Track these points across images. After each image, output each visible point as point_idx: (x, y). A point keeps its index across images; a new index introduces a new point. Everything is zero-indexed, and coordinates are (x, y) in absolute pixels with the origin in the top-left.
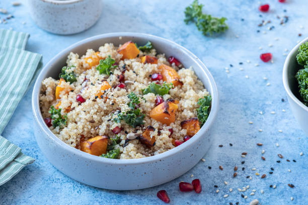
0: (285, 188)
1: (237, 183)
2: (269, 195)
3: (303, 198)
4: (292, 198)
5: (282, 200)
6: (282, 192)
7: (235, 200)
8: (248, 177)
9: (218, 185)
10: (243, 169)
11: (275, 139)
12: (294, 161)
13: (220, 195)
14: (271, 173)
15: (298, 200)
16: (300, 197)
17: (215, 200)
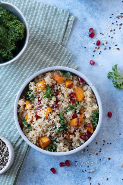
0: (107, 160)
1: (85, 159)
2: (99, 164)
3: (114, 165)
4: (109, 166)
5: (105, 167)
6: (105, 163)
7: (85, 169)
8: (90, 155)
9: (77, 160)
10: (88, 150)
11: (102, 130)
12: (111, 144)
13: (78, 166)
14: (100, 152)
15: (112, 167)
16: (113, 165)
17: (76, 170)
